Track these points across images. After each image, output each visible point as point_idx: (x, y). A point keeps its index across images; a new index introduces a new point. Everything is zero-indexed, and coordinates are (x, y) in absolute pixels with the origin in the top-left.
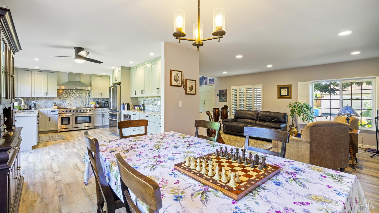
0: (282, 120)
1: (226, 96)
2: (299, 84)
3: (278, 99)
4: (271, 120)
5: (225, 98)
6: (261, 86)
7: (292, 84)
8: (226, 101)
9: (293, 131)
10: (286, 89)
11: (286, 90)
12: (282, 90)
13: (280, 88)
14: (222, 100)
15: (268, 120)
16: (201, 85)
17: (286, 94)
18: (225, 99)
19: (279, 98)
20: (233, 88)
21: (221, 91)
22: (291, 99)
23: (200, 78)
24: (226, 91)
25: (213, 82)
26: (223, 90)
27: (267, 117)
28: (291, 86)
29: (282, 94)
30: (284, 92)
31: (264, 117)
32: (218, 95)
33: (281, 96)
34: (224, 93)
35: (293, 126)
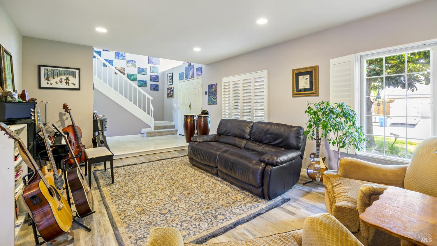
0: (293, 141)
1: (217, 94)
2: (332, 61)
3: (293, 97)
4: (272, 141)
5: (214, 98)
6: (264, 73)
7: (319, 65)
8: (217, 104)
9: (318, 168)
10: (308, 77)
11: (307, 79)
12: (300, 78)
13: (298, 74)
14: (211, 101)
15: (266, 142)
16: (187, 79)
17: (308, 86)
18: (215, 100)
19: (294, 95)
20: (225, 80)
21: (210, 87)
22: (318, 96)
23: (185, 68)
24: (216, 85)
25: (200, 73)
26: (212, 85)
27: (266, 135)
28: (316, 68)
29: (301, 87)
30: (304, 82)
31: (260, 133)
32: (206, 93)
33: (298, 92)
34: (214, 90)
35: (318, 157)
